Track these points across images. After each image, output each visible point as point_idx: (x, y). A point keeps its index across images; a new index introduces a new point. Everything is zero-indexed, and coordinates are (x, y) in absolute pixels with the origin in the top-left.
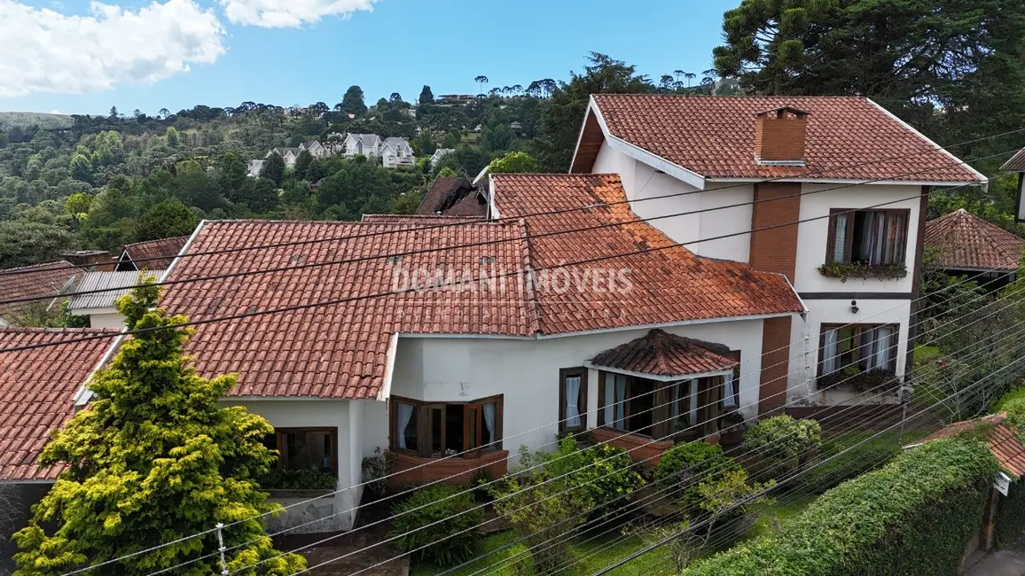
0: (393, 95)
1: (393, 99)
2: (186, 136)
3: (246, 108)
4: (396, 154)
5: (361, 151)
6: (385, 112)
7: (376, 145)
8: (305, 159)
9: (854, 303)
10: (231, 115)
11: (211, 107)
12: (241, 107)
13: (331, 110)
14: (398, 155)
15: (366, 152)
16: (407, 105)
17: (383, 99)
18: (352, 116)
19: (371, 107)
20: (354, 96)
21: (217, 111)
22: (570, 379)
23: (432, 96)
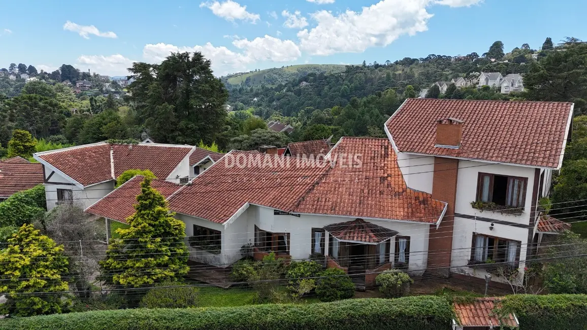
0: (524, 45)
1: (524, 48)
2: (396, 74)
3: (430, 58)
4: (511, 85)
5: (487, 83)
6: (515, 56)
7: (498, 79)
8: (452, 88)
9: (492, 225)
10: (422, 62)
11: (412, 58)
12: (428, 58)
13: (480, 57)
14: (512, 86)
15: (490, 84)
16: (532, 52)
17: (517, 48)
18: (493, 60)
19: (507, 54)
20: (497, 48)
21: (414, 60)
22: (317, 233)
23: (552, 45)
